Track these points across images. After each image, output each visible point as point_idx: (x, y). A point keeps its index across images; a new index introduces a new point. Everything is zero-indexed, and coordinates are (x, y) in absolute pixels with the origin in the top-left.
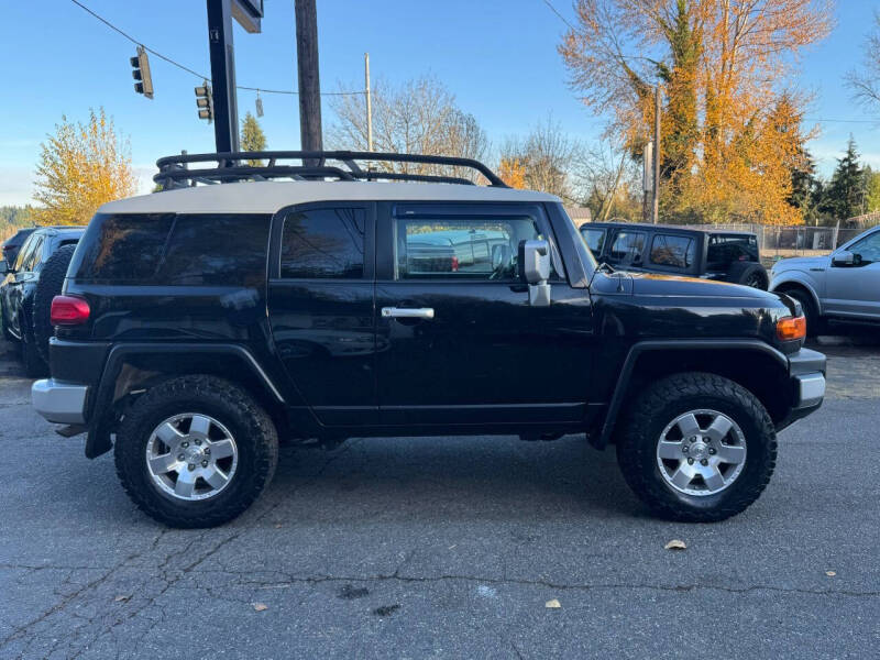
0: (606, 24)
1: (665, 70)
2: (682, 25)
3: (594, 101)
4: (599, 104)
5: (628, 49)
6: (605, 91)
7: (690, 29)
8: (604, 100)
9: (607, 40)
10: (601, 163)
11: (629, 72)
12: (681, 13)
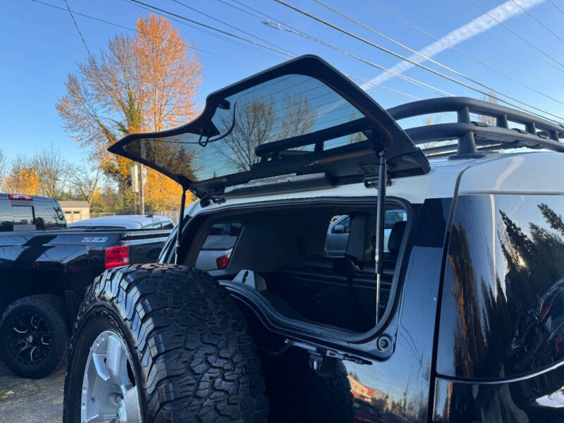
0: (86, 98)
1: (122, 127)
2: (131, 105)
3: (81, 140)
4: (83, 142)
5: (100, 113)
6: (88, 134)
7: (136, 107)
8: (87, 139)
9: (87, 107)
10: (84, 175)
11: (101, 126)
12: (131, 99)
